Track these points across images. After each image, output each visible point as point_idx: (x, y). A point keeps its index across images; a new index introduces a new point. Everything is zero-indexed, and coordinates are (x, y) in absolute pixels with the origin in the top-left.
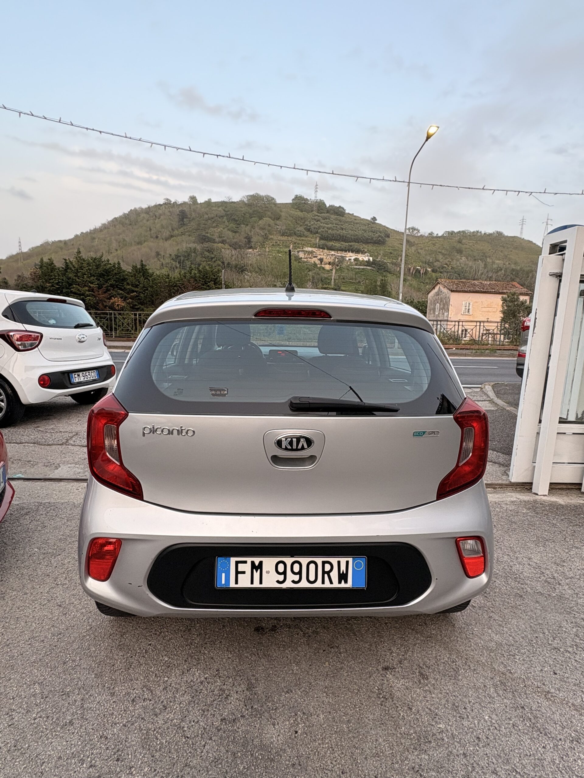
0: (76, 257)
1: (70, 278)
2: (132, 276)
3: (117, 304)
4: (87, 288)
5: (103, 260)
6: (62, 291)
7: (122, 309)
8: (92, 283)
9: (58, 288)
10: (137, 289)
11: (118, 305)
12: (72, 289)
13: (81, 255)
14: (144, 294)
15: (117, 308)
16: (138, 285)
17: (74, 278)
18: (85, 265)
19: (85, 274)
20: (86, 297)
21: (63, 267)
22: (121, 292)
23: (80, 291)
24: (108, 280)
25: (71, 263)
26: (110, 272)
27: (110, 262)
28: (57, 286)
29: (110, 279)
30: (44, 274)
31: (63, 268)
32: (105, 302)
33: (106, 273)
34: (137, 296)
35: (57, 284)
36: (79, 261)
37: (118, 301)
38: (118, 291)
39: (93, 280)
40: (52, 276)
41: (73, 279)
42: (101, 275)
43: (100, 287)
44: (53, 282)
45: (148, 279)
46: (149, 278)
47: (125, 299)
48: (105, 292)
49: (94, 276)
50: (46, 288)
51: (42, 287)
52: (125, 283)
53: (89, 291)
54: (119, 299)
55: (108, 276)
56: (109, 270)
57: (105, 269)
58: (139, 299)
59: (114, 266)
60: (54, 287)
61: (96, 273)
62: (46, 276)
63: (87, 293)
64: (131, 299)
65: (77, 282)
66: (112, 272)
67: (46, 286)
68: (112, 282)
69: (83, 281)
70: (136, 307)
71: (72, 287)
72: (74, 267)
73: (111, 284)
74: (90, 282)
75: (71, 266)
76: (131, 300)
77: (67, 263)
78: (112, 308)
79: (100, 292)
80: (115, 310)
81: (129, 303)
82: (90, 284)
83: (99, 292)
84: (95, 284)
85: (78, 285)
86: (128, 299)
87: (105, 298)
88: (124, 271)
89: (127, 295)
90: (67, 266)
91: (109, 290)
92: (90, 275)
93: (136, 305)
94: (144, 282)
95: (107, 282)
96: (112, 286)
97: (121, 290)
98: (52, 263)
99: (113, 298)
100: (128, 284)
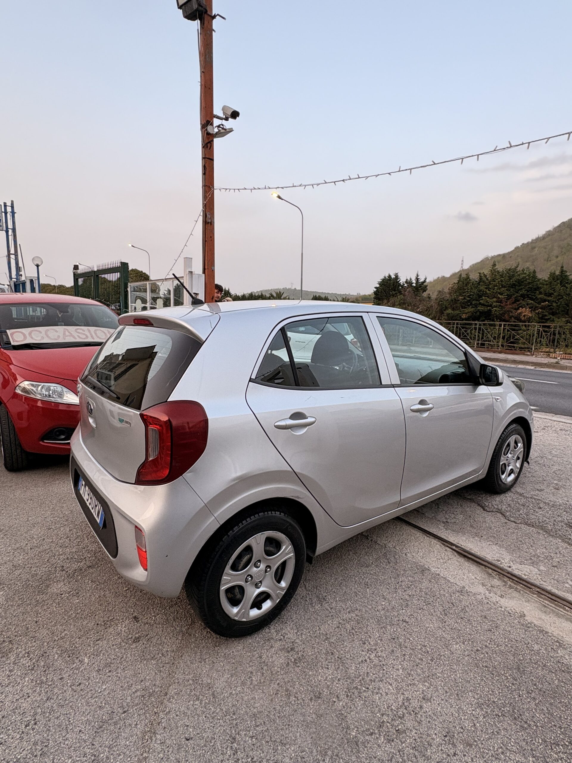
0: (491, 270)
1: (480, 291)
2: (547, 285)
3: (523, 314)
4: (495, 299)
5: (518, 270)
6: (472, 303)
7: (529, 320)
8: (502, 294)
9: (469, 300)
10: (550, 298)
11: (524, 316)
12: (481, 301)
13: (496, 267)
14: (557, 303)
15: (523, 319)
16: (553, 294)
17: (485, 290)
18: (498, 277)
19: (497, 286)
20: (492, 308)
21: (477, 280)
22: (531, 302)
23: (488, 303)
24: (519, 290)
25: (485, 276)
26: (523, 282)
27: (525, 272)
28: (468, 299)
29: (521, 289)
30: (459, 289)
31: (476, 282)
32: (512, 312)
33: (519, 283)
34: (549, 306)
35: (469, 297)
36: (493, 274)
37: (526, 312)
38: (528, 301)
39: (503, 291)
40: (465, 290)
41: (484, 292)
42: (513, 286)
43: (509, 297)
44: (465, 295)
45: (565, 286)
46: (567, 285)
47: (533, 309)
48: (513, 303)
49: (504, 287)
50: (459, 300)
51: (455, 300)
52: (538, 292)
53: (497, 302)
54: (527, 310)
55: (520, 286)
56: (522, 280)
57: (519, 279)
58: (551, 309)
59: (529, 275)
60: (466, 299)
61: (507, 284)
62: (461, 290)
63: (494, 304)
64: (541, 308)
65: (487, 294)
66: (525, 282)
67: (459, 299)
68: (523, 292)
69: (494, 293)
70: (547, 317)
71: (481, 299)
72: (487, 279)
73: (521, 294)
74: (499, 293)
75: (484, 279)
76: (541, 310)
77: (481, 276)
78: (518, 319)
79: (508, 303)
80: (521, 321)
81: (538, 313)
82: (499, 295)
83: (506, 302)
84: (504, 295)
85: (488, 297)
86: (538, 309)
87: (512, 308)
88: (539, 280)
89: (537, 305)
90: (481, 279)
91: (518, 301)
92: (501, 287)
93: (546, 315)
94: (560, 290)
95: (517, 292)
96: (523, 296)
97: (532, 300)
98: (468, 278)
99: (521, 308)
100: (541, 293)
